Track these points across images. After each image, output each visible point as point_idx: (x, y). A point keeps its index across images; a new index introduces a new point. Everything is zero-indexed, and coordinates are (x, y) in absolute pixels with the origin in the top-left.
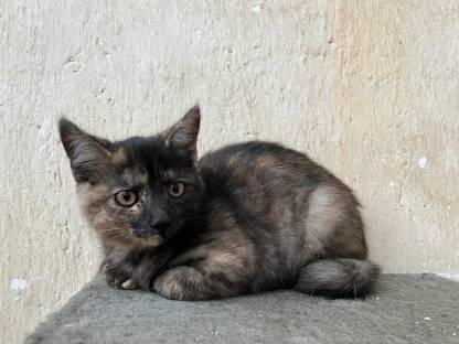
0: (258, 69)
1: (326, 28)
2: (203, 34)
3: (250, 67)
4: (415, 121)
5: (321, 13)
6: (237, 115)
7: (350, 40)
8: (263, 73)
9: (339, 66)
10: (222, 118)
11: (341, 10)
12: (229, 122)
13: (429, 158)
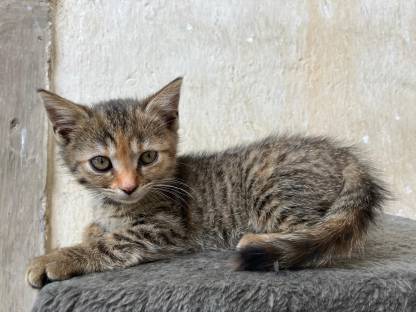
0: (252, 80)
1: (297, 51)
2: (215, 58)
3: (246, 78)
4: (360, 111)
5: (294, 40)
6: (239, 110)
7: (314, 58)
8: (255, 82)
9: (306, 75)
10: (229, 112)
11: (308, 39)
12: (233, 115)
13: (371, 136)
